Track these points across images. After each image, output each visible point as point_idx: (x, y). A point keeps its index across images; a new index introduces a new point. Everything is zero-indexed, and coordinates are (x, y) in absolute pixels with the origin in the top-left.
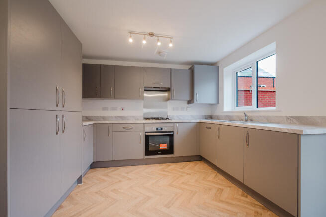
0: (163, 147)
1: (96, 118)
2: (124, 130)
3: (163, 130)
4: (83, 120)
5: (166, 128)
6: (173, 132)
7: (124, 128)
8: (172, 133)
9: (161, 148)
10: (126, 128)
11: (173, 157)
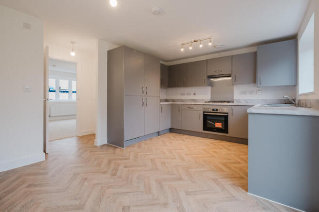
0: (218, 125)
1: (173, 101)
2: (189, 109)
3: (218, 111)
4: (161, 102)
5: (221, 110)
6: (228, 113)
7: (189, 107)
8: (227, 115)
9: (216, 126)
10: (190, 107)
11: (227, 136)
